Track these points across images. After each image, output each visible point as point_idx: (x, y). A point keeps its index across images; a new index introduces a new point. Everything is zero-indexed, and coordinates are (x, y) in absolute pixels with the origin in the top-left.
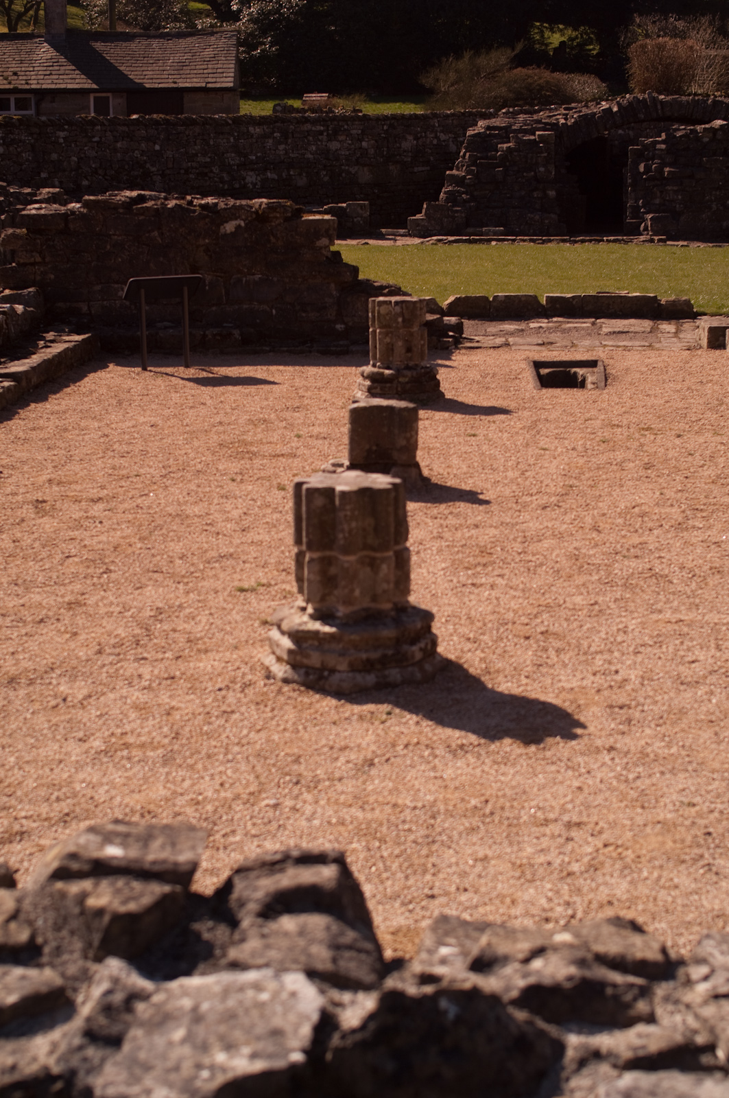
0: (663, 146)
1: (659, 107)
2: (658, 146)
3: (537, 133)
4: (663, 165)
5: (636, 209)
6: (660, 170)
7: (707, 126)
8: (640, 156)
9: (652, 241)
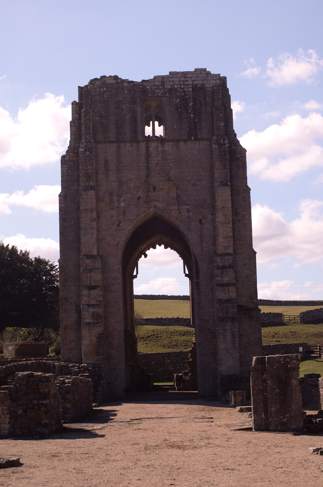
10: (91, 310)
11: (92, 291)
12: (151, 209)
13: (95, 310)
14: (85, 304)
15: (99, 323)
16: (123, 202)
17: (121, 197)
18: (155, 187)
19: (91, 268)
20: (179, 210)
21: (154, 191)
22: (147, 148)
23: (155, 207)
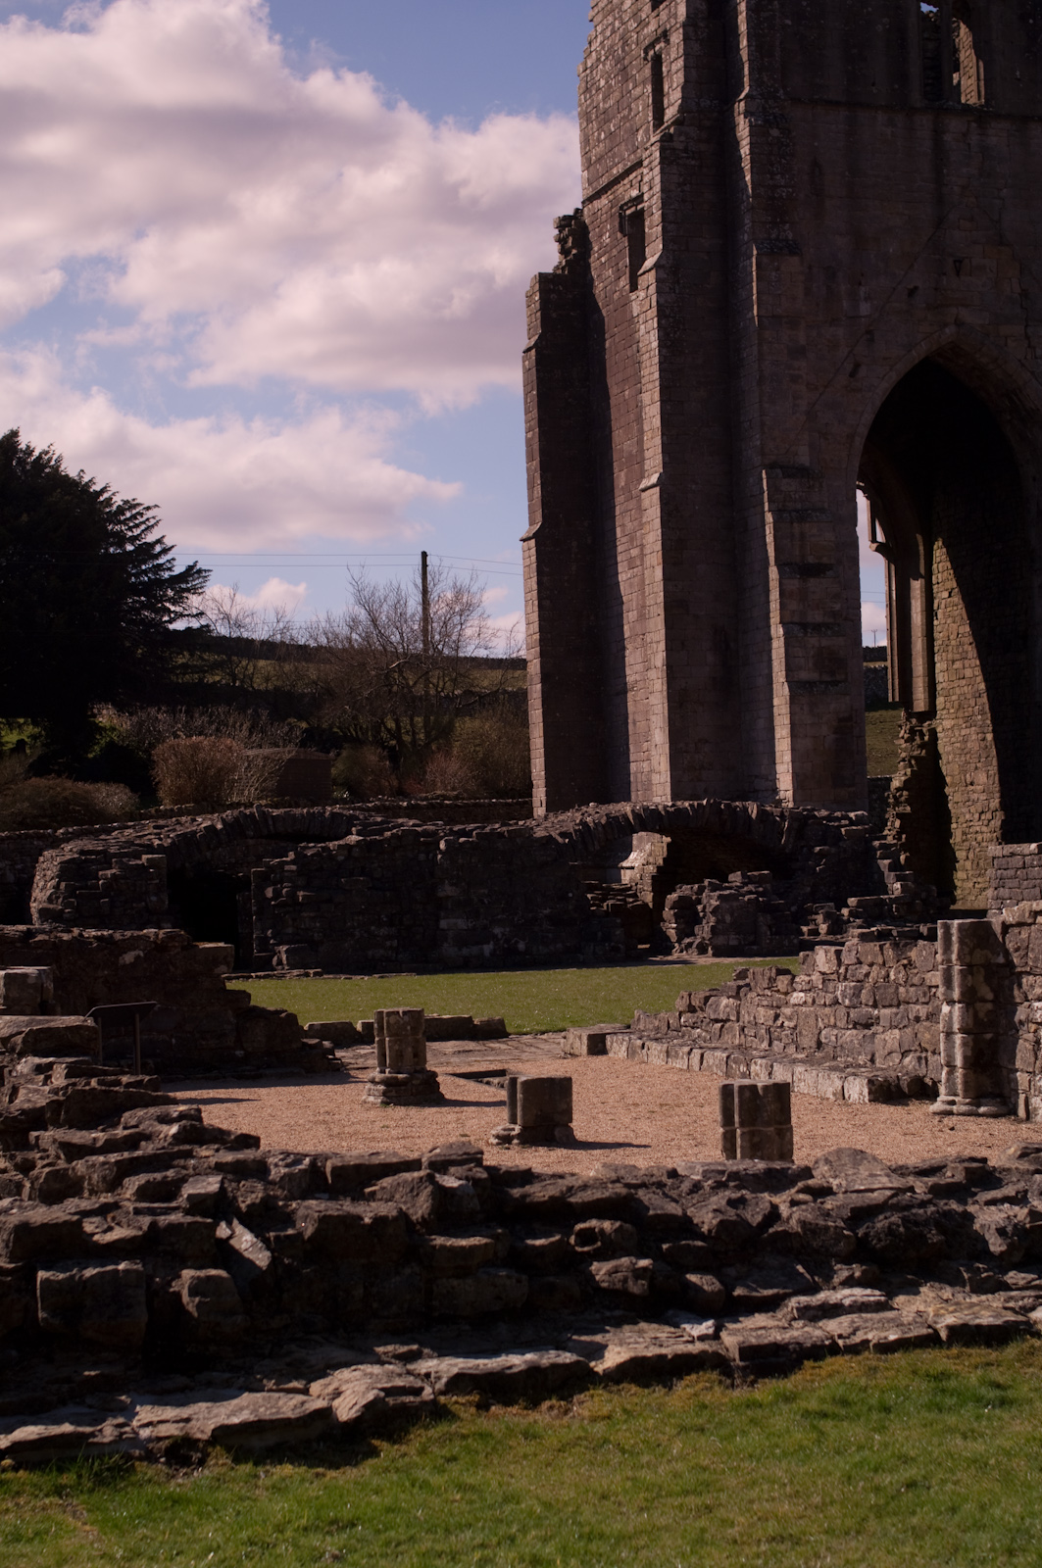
0: (294, 867)
1: (270, 822)
2: (287, 868)
3: (144, 857)
4: (295, 889)
5: (264, 941)
6: (292, 895)
7: (341, 842)
8: (265, 879)
9: (307, 975)
10: (813, 641)
11: (812, 582)
12: (947, 330)
13: (825, 642)
14: (792, 623)
15: (840, 682)
16: (866, 299)
17: (860, 284)
18: (961, 262)
19: (799, 506)
20: (1027, 337)
21: (958, 273)
22: (938, 133)
23: (959, 323)
